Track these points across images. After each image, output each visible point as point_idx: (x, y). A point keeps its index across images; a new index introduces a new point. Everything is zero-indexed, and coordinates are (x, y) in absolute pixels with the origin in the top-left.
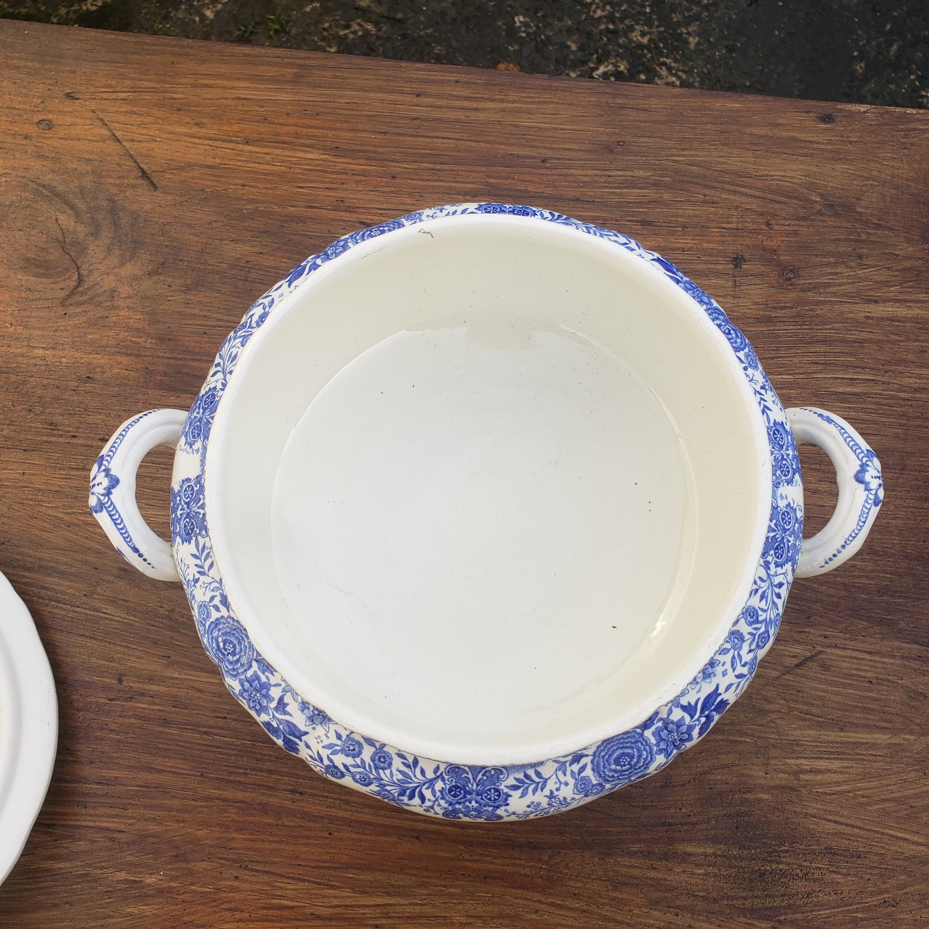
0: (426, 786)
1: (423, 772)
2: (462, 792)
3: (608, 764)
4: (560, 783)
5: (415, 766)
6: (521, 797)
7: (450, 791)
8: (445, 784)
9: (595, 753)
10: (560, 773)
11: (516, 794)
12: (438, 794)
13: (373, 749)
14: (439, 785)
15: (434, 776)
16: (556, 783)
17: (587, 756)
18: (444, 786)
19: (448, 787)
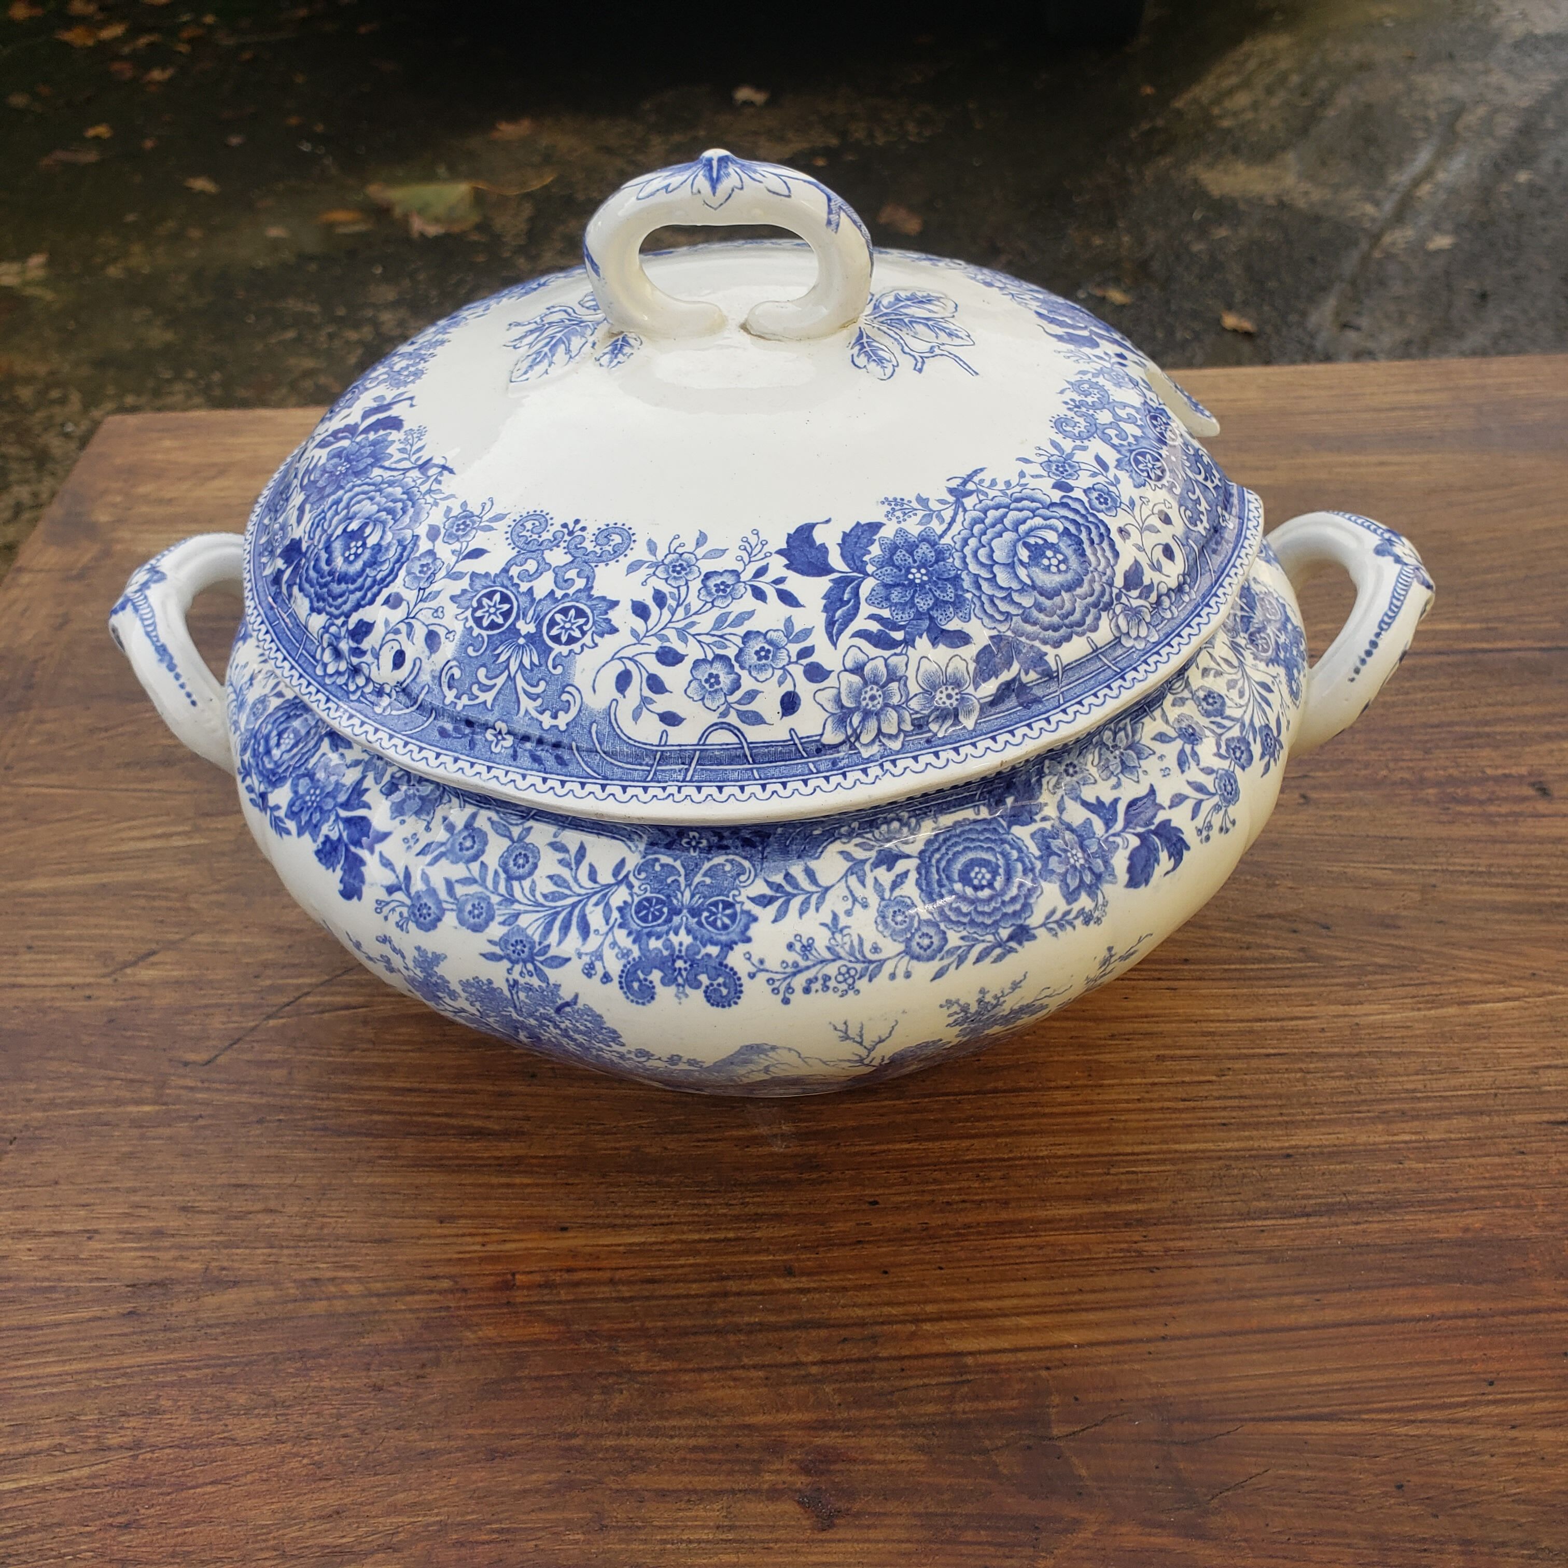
0: (594, 899)
1: (593, 875)
2: (665, 910)
3: (948, 877)
4: (855, 900)
5: (578, 862)
6: (775, 921)
7: (640, 907)
8: (631, 895)
9: (922, 853)
10: (853, 881)
11: (766, 914)
12: (616, 914)
13: (506, 843)
14: (620, 896)
15: (612, 881)
16: (845, 898)
17: (908, 856)
18: (629, 900)
19: (637, 899)
